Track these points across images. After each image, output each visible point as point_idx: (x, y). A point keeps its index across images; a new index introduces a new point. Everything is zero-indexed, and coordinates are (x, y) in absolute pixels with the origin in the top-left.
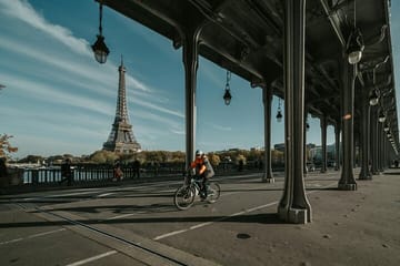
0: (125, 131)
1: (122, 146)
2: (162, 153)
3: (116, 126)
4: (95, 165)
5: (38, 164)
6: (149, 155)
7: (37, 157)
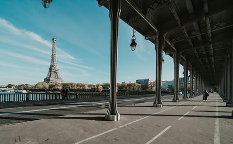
0: (55, 72)
1: (53, 80)
2: (71, 84)
3: (50, 69)
4: (37, 90)
5: (12, 89)
6: (65, 85)
7: (12, 85)
